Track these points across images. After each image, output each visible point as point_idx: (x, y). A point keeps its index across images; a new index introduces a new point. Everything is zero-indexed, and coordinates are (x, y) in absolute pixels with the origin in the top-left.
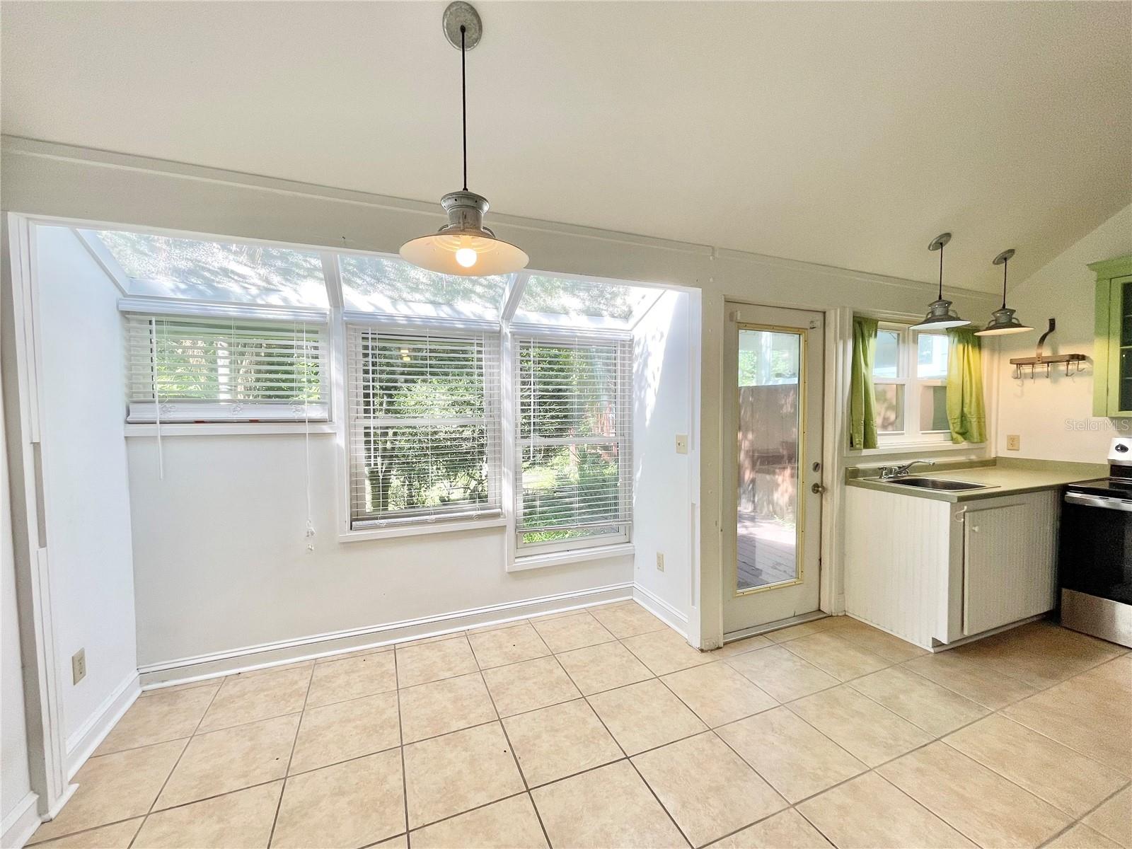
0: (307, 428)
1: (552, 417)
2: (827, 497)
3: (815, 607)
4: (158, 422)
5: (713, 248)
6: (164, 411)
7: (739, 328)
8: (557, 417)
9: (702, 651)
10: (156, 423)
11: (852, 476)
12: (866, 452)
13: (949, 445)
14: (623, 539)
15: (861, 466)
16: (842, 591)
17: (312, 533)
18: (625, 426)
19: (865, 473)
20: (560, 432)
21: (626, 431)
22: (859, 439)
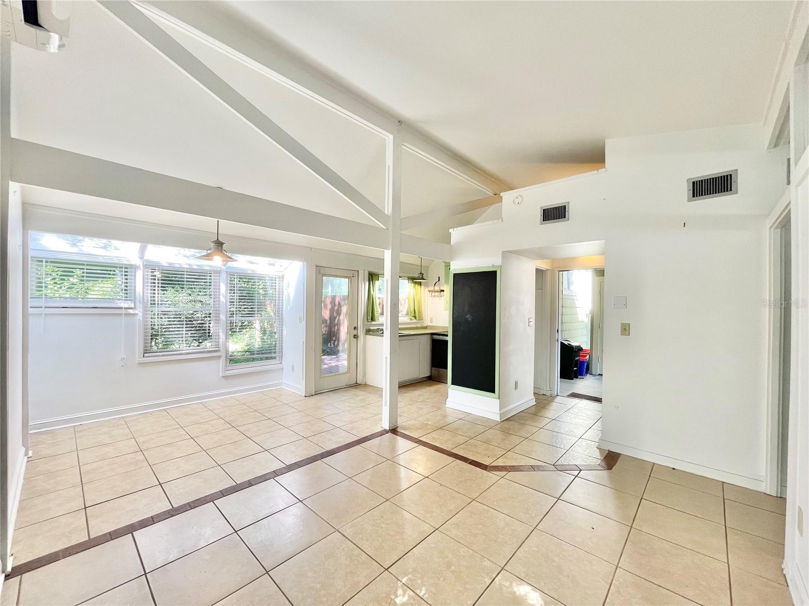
0: (123, 311)
1: (245, 308)
2: (359, 339)
3: (355, 382)
4: (43, 307)
5: (311, 248)
6: (46, 302)
7: (323, 276)
8: (248, 308)
9: (305, 396)
10: (42, 308)
11: (368, 332)
12: (373, 323)
13: (409, 321)
14: (278, 362)
15: (372, 328)
16: (365, 375)
17: (124, 358)
18: (279, 313)
19: (373, 331)
20: (251, 314)
21: (280, 315)
22: (370, 318)
